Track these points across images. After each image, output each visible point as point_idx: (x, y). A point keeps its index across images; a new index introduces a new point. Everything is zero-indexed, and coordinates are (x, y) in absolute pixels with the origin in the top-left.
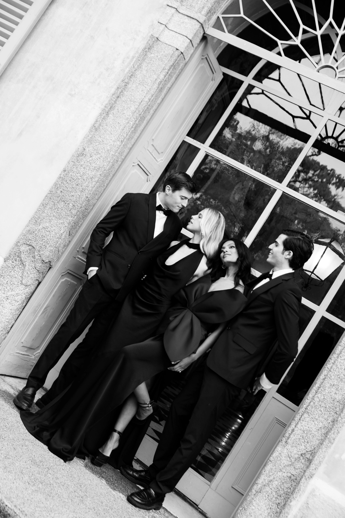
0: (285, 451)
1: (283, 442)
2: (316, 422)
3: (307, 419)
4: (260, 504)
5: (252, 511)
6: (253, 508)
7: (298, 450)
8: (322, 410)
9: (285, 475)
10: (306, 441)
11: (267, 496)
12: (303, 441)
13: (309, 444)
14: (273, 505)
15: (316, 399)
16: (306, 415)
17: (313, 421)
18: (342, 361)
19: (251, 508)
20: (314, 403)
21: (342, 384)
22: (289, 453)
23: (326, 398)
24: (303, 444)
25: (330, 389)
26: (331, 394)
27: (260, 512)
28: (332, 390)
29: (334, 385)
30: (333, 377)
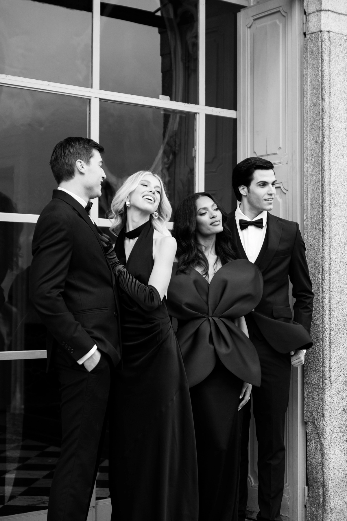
0: (333, 391)
1: (327, 384)
2: (342, 346)
3: (335, 349)
4: (336, 453)
5: (334, 464)
6: (333, 460)
7: (341, 381)
8: (341, 332)
9: (340, 411)
10: (342, 368)
11: (336, 441)
12: (340, 370)
13: (345, 369)
14: (343, 444)
15: (333, 326)
16: (333, 347)
17: (339, 347)
18: (334, 276)
19: (331, 462)
20: (333, 330)
21: (343, 296)
22: (337, 390)
23: (338, 319)
24: (341, 373)
25: (337, 309)
26: (340, 312)
27: (339, 459)
28: (339, 307)
29: (338, 302)
30: (335, 296)
